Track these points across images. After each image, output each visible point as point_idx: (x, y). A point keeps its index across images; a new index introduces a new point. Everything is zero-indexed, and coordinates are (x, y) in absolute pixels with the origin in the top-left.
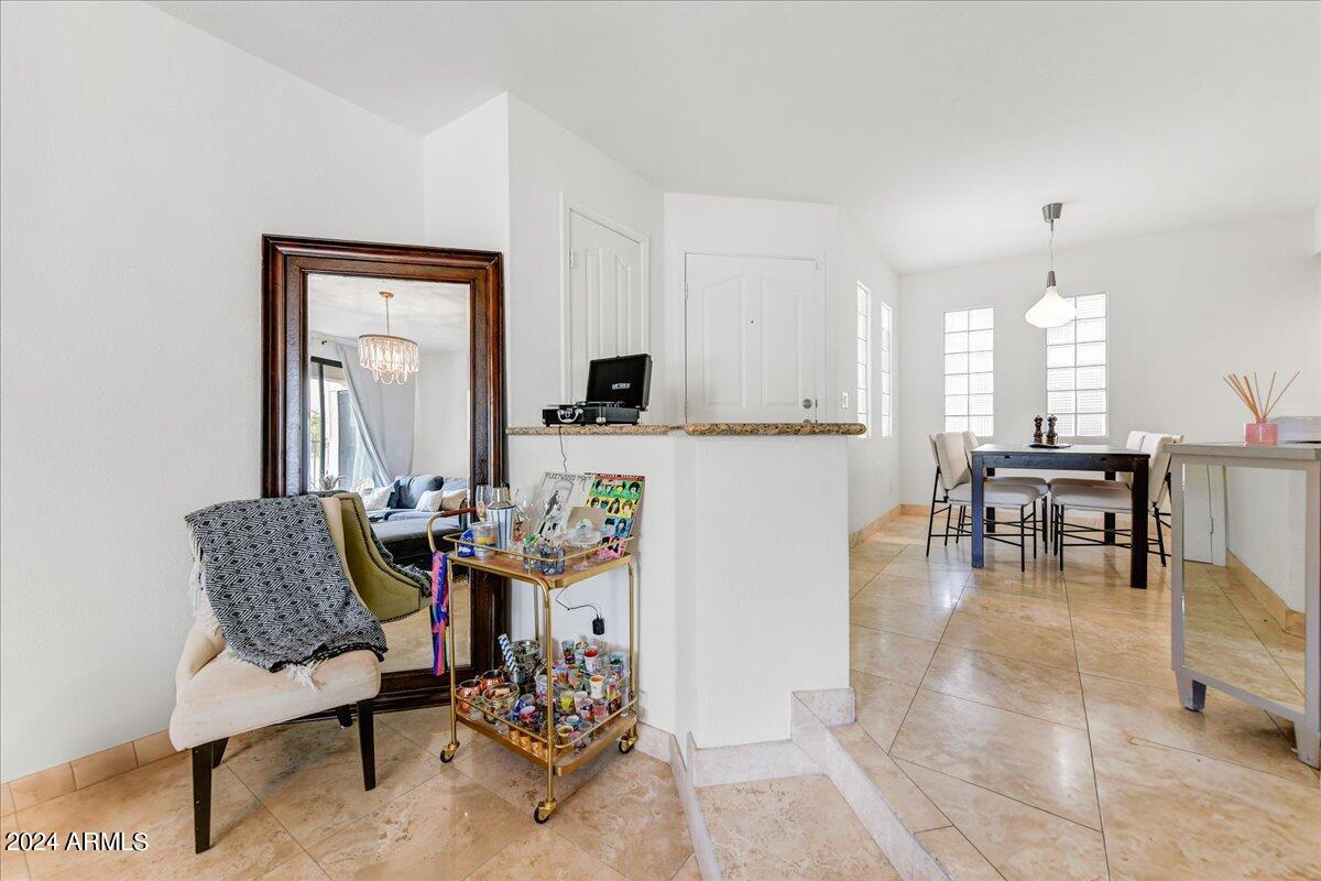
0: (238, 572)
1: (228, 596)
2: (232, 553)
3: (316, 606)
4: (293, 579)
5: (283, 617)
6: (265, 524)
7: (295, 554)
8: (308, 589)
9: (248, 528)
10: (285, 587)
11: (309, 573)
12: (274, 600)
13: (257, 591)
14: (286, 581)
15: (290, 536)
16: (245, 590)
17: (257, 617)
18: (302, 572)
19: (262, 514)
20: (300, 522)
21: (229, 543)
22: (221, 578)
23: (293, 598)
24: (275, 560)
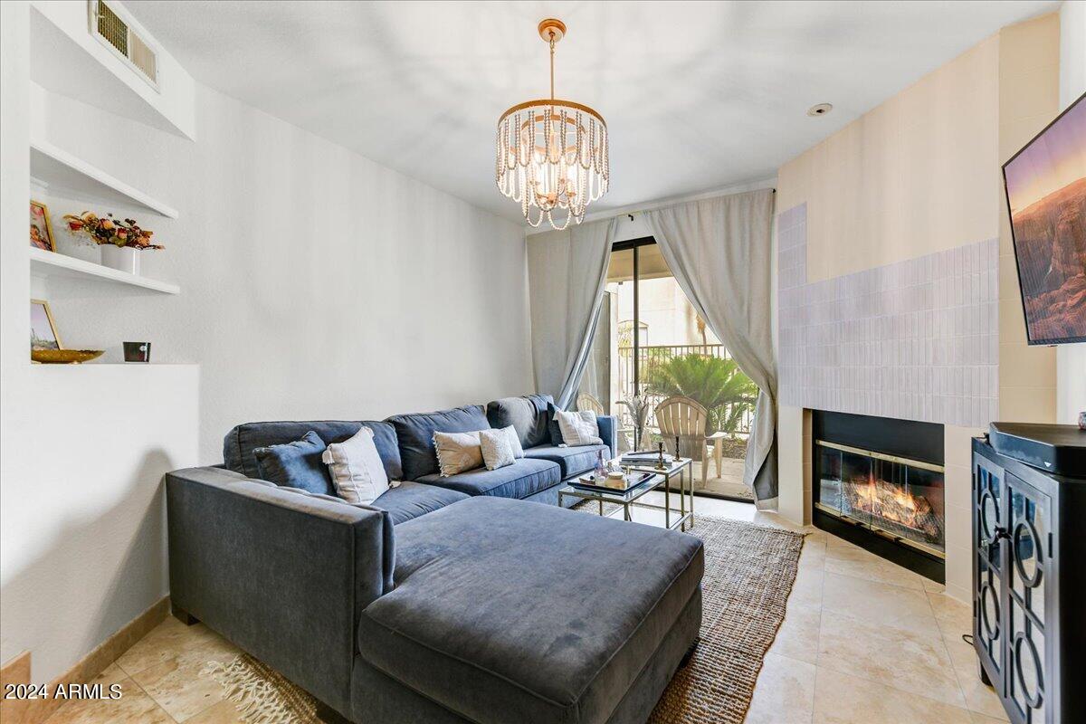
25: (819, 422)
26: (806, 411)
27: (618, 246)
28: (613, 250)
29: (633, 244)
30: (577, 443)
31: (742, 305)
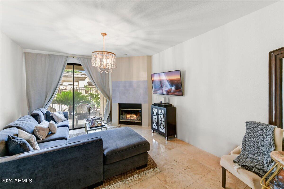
0: (249, 138)
1: (245, 143)
2: (249, 133)
3: (264, 157)
4: (260, 147)
5: (254, 154)
6: (257, 129)
7: (263, 140)
8: (264, 152)
9: (254, 129)
10: (258, 148)
11: (265, 147)
12: (254, 149)
13: (251, 145)
14: (259, 146)
15: (263, 135)
16: (249, 143)
17: (249, 151)
18: (263, 146)
19: (257, 127)
20: (266, 132)
21: (249, 131)
22: (245, 138)
23: (258, 152)
24: (258, 140)
25: (121, 106)
26: (118, 103)
27: (68, 64)
28: (67, 65)
29: (73, 64)
30: (62, 121)
31: (104, 83)
